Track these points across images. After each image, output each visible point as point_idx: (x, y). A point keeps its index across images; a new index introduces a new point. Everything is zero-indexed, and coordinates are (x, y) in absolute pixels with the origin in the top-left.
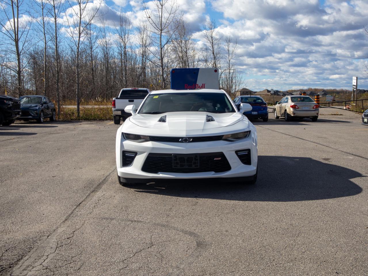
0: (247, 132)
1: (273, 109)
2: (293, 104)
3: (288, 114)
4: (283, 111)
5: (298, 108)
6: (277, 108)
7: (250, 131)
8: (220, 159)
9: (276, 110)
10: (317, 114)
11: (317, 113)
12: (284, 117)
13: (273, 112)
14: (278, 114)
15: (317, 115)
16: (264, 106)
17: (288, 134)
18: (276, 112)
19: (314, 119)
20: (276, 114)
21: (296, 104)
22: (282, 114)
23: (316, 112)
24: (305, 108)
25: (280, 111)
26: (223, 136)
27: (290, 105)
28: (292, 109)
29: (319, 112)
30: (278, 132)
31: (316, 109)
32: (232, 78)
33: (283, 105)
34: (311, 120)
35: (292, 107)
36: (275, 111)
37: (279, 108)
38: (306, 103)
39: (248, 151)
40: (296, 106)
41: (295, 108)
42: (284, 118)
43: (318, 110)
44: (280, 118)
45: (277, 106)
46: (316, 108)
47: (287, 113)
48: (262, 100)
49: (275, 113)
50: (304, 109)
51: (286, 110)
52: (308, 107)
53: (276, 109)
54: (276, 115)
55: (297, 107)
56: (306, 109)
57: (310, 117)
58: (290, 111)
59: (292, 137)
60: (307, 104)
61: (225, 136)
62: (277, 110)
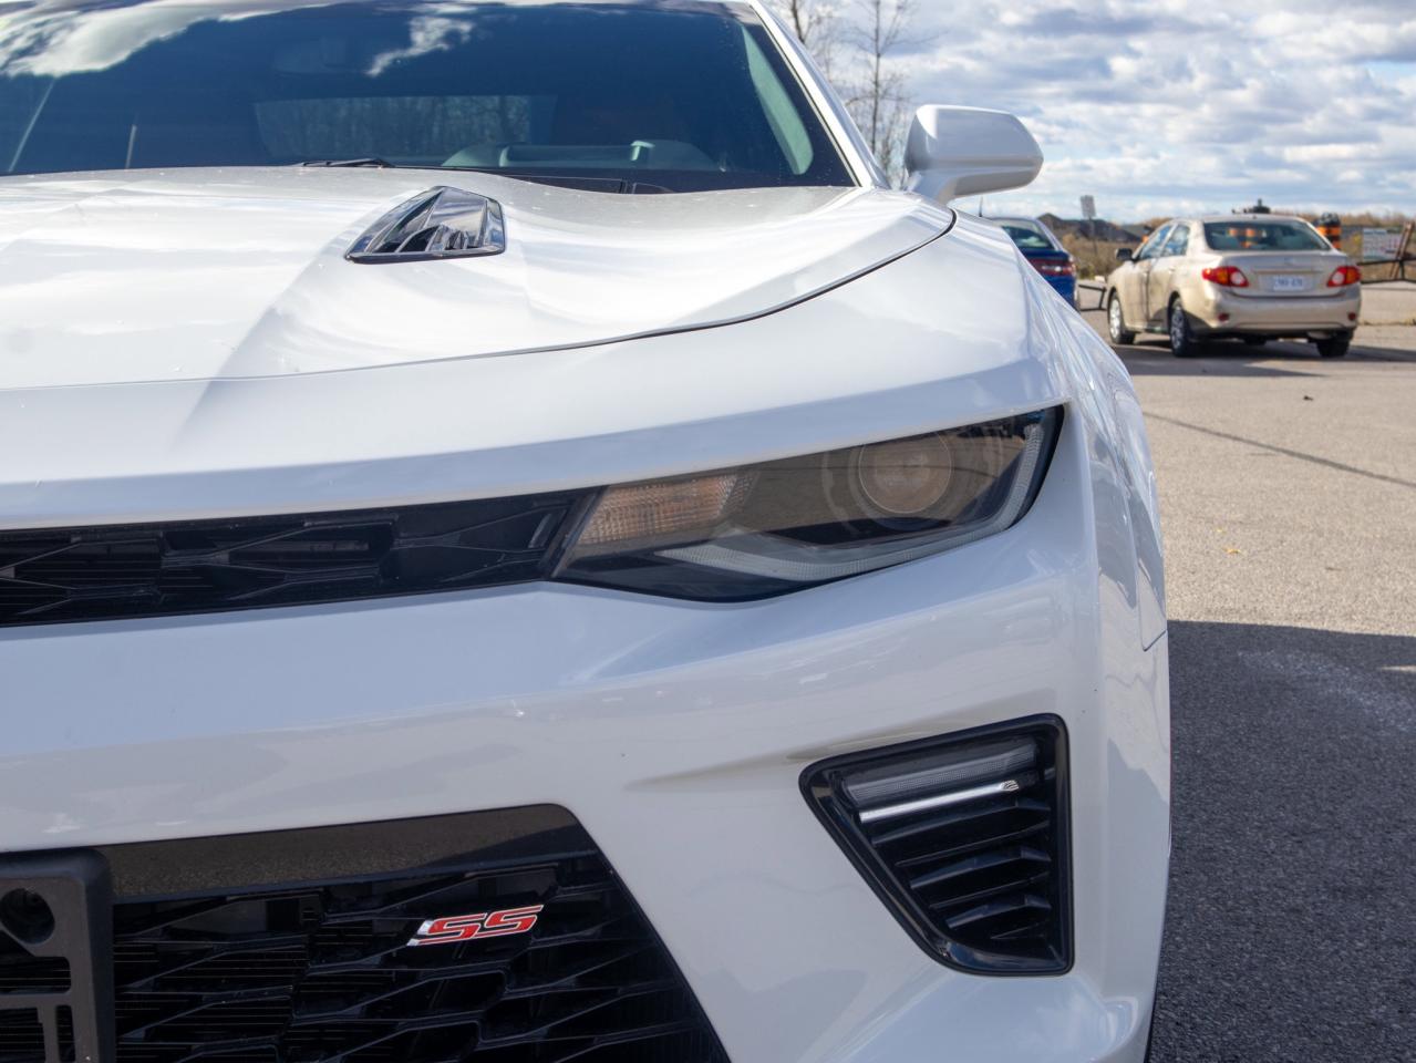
0: (1015, 427)
1: (1099, 294)
2: (1215, 260)
3: (1187, 318)
4: (1159, 302)
5: (1245, 284)
6: (1127, 285)
7: (1057, 419)
8: (517, 920)
9: (1117, 298)
10: (1352, 316)
11: (1352, 310)
12: (1163, 333)
13: (1100, 308)
14: (1133, 320)
15: (1347, 323)
16: (1058, 269)
17: (1220, 428)
18: (1120, 307)
19: (1333, 345)
20: (1121, 317)
21: (1231, 264)
22: (1151, 315)
23: (1346, 305)
24: (1282, 282)
25: (1146, 300)
26: (571, 505)
27: (1198, 270)
28: (1210, 292)
29: (1359, 305)
30: (1157, 417)
31: (1345, 288)
32: (885, 144)
33: (1163, 266)
34: (1314, 349)
35: (1211, 276)
36: (1115, 303)
37: (1135, 289)
38: (1291, 257)
39: (1024, 753)
40: (1235, 270)
41: (1229, 283)
42: (1167, 338)
43: (1356, 294)
44: (1138, 338)
45: (1125, 276)
46: (1345, 283)
47: (1184, 313)
48: (1041, 238)
49: (1114, 313)
50: (1279, 289)
51: (1175, 296)
52: (1301, 277)
53: (1121, 292)
54: (1116, 322)
55: (1237, 278)
56: (1289, 289)
57: (1312, 335)
58: (1200, 299)
59: (1262, 451)
60: (1294, 262)
61: (607, 503)
62: (1128, 294)
